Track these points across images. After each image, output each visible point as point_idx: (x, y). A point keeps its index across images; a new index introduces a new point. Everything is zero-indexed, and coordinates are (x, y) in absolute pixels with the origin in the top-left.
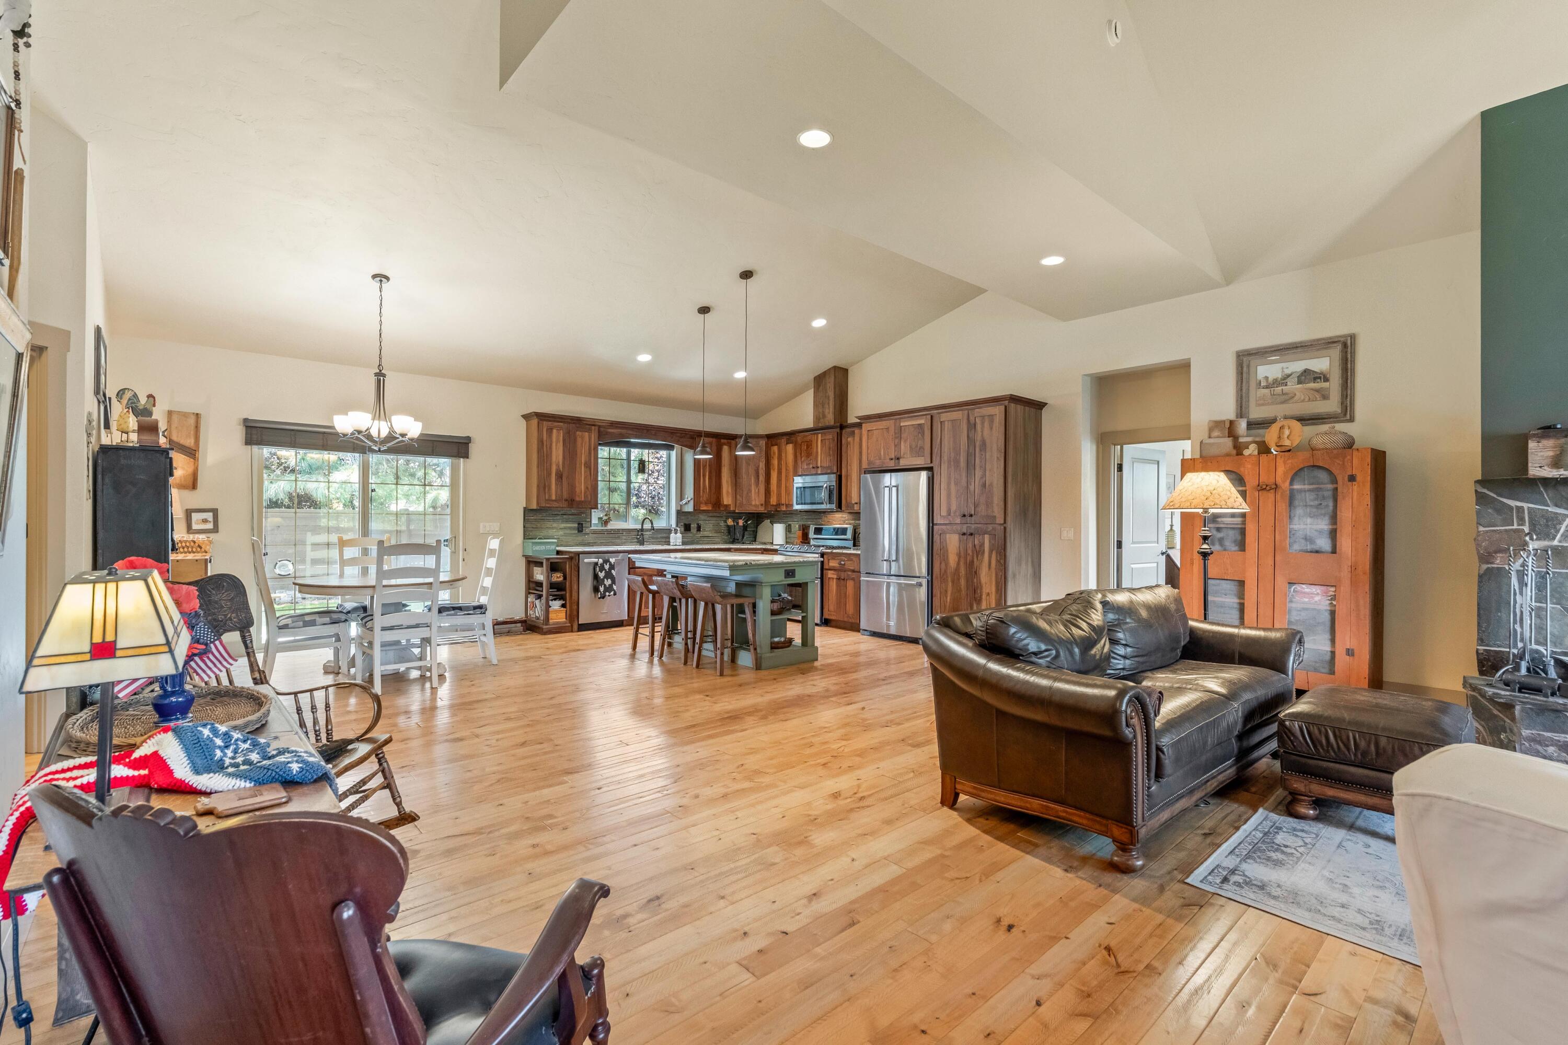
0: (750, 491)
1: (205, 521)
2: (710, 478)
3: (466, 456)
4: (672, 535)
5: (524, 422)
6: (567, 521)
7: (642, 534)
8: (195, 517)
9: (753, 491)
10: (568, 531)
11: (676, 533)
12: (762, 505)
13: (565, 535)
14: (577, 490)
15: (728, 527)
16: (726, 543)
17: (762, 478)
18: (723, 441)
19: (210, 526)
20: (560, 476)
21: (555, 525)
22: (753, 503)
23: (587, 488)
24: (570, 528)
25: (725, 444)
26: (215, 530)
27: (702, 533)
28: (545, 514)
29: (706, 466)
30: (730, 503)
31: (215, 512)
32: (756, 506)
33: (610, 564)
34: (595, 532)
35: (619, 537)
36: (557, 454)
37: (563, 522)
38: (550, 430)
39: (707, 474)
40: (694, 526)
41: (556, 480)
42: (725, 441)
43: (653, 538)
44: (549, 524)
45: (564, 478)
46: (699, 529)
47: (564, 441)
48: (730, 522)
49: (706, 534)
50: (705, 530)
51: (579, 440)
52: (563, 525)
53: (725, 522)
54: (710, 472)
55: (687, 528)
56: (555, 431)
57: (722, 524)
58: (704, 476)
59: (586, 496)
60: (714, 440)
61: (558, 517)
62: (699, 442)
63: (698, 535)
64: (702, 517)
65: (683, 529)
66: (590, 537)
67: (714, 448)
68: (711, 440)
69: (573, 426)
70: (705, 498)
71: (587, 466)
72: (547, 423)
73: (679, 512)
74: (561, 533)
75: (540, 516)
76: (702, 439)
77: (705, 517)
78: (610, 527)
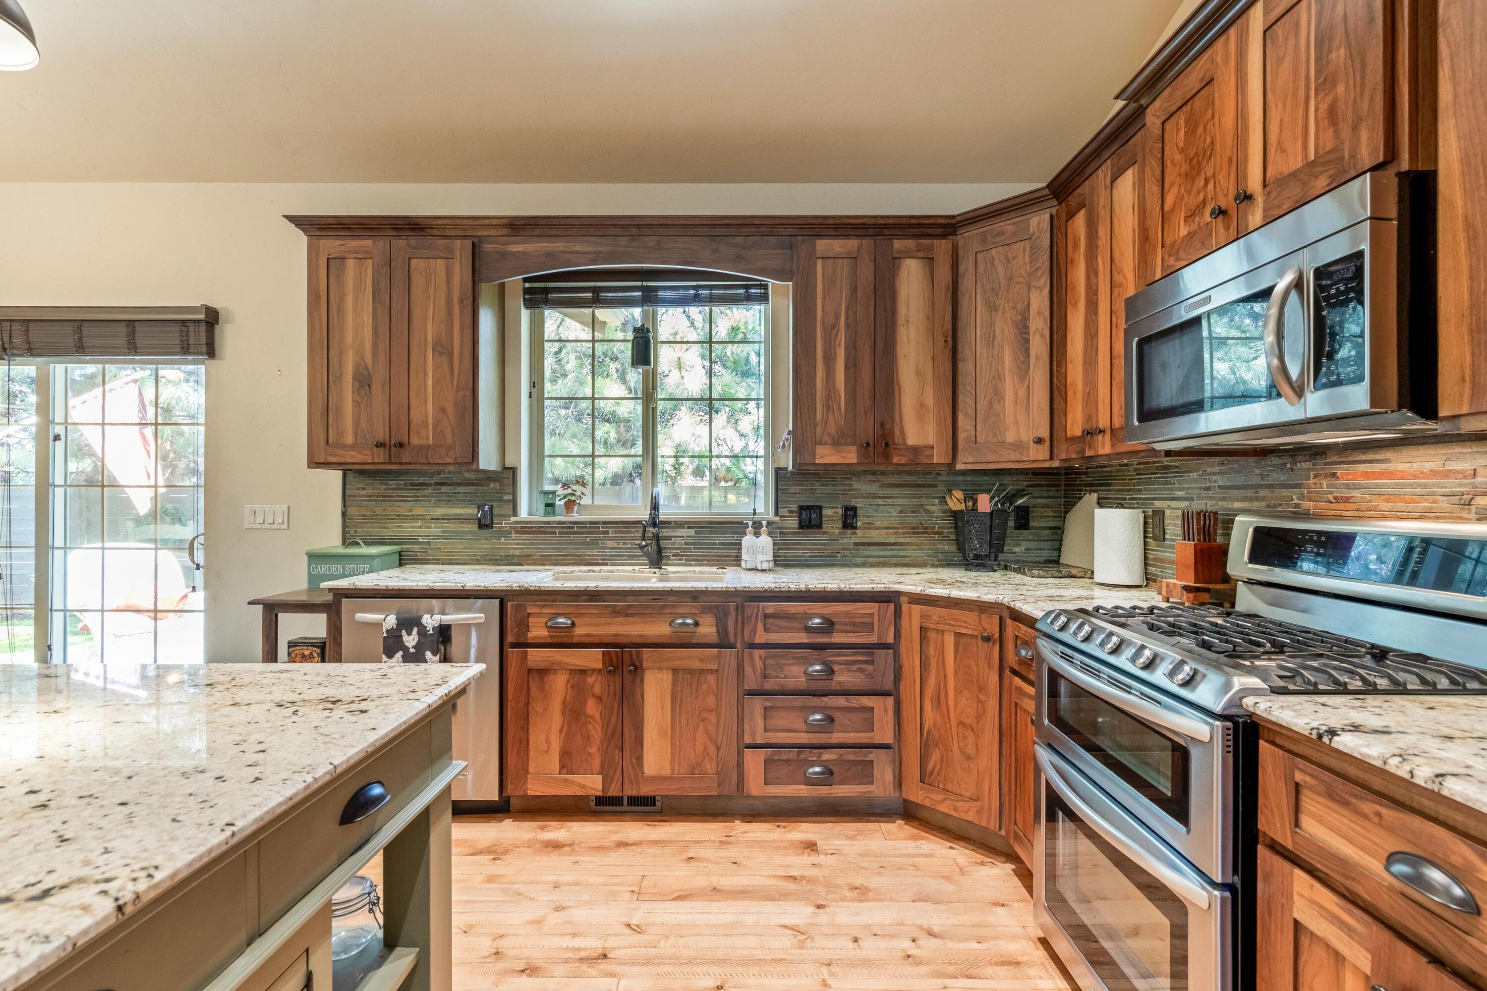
0: (998, 395)
2: (852, 365)
3: (214, 354)
4: (748, 540)
5: (300, 240)
6: (451, 501)
7: (657, 538)
9: (1009, 396)
10: (453, 526)
11: (757, 534)
12: (1039, 441)
13: (446, 535)
14: (416, 415)
15: (956, 515)
17: (1039, 346)
18: (897, 244)
20: (363, 381)
21: (419, 510)
22: (1010, 437)
23: (443, 410)
24: (458, 519)
25: (909, 254)
27: (860, 535)
28: (393, 484)
29: (835, 326)
30: (931, 439)
32: (1018, 446)
33: (422, 632)
34: (526, 528)
35: (594, 544)
36: (360, 322)
37: (439, 502)
38: (334, 263)
39: (841, 353)
40: (832, 513)
41: (356, 391)
42: (910, 243)
43: (698, 545)
44: (402, 508)
45: (376, 387)
46: (849, 519)
47: (376, 285)
48: (956, 502)
49: (876, 535)
50: (870, 527)
51: (418, 281)
52: (439, 511)
53: (943, 501)
54: (852, 348)
55: (809, 516)
56: (351, 264)
57: (935, 508)
58: (829, 359)
59: (439, 433)
60: (867, 242)
61: (428, 491)
62: (812, 257)
63: (849, 539)
64: (863, 486)
65: (793, 523)
66: (514, 544)
67: (866, 270)
68: (852, 244)
69: (400, 243)
70: (832, 429)
71: (443, 349)
72: (331, 245)
73: (779, 473)
74: (436, 529)
75: (381, 489)
76: (822, 245)
77: (873, 488)
78: (576, 516)
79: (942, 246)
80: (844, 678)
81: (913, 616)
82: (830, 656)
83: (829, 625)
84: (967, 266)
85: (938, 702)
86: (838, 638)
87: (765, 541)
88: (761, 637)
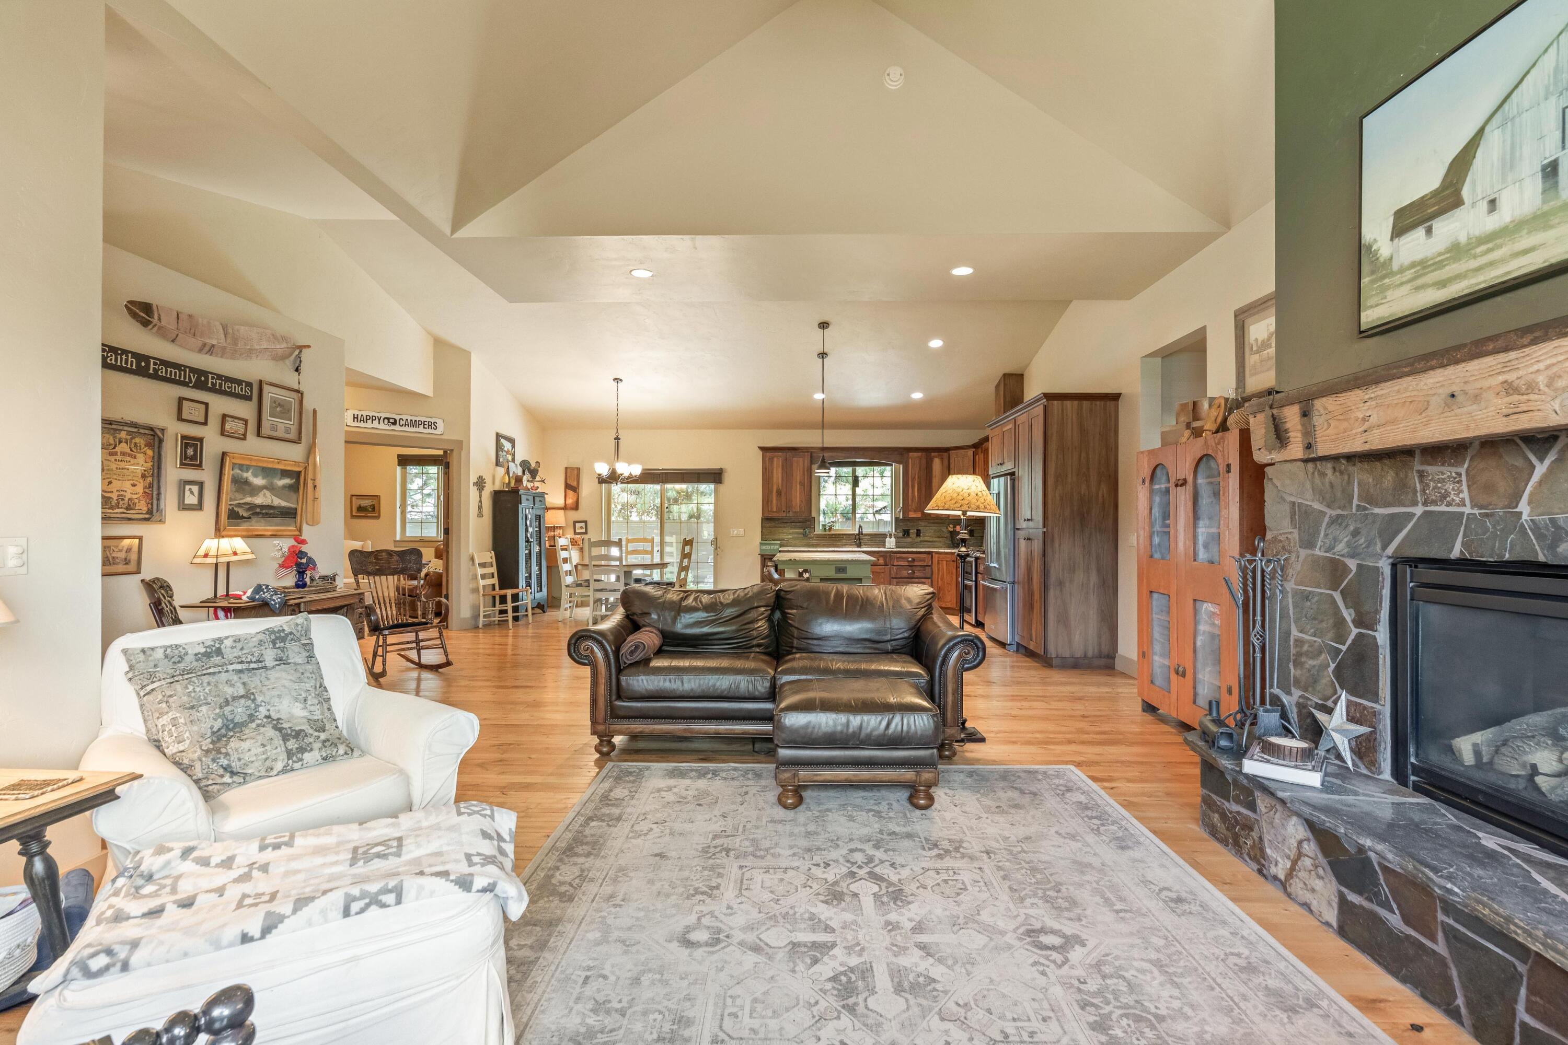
1: (582, 528)
2: (919, 489)
3: (720, 482)
4: (888, 539)
5: (761, 453)
6: (795, 527)
7: (860, 539)
8: (578, 525)
10: (796, 535)
11: (890, 536)
13: (793, 538)
14: (794, 503)
15: (950, 532)
16: (949, 547)
18: (933, 454)
19: (583, 530)
20: (779, 493)
21: (784, 530)
23: (802, 500)
24: (797, 533)
25: (936, 453)
26: (586, 533)
27: (922, 538)
29: (914, 478)
31: (586, 522)
34: (818, 536)
35: (838, 541)
36: (778, 476)
37: (791, 528)
38: (771, 459)
39: (916, 485)
40: (913, 532)
41: (777, 496)
43: (872, 541)
44: (780, 530)
45: (783, 494)
46: (918, 533)
47: (783, 465)
48: (951, 528)
49: (927, 538)
50: (924, 536)
51: (795, 464)
52: (791, 531)
53: (947, 527)
54: (919, 483)
55: (906, 533)
56: (775, 460)
57: (944, 530)
58: (913, 487)
59: (800, 508)
60: (924, 454)
62: (908, 458)
63: (918, 539)
64: (923, 524)
65: (901, 534)
66: (814, 541)
67: (924, 461)
68: (920, 454)
69: (790, 454)
70: (914, 507)
71: (802, 484)
72: (769, 454)
73: (897, 519)
74: (790, 537)
75: (773, 524)
76: (911, 454)
77: (926, 524)
78: (832, 532)
79: (946, 455)
80: (917, 574)
81: (936, 557)
82: (914, 568)
83: (914, 560)
84: (952, 461)
85: (942, 579)
86: (916, 564)
87: (893, 540)
88: (896, 563)
